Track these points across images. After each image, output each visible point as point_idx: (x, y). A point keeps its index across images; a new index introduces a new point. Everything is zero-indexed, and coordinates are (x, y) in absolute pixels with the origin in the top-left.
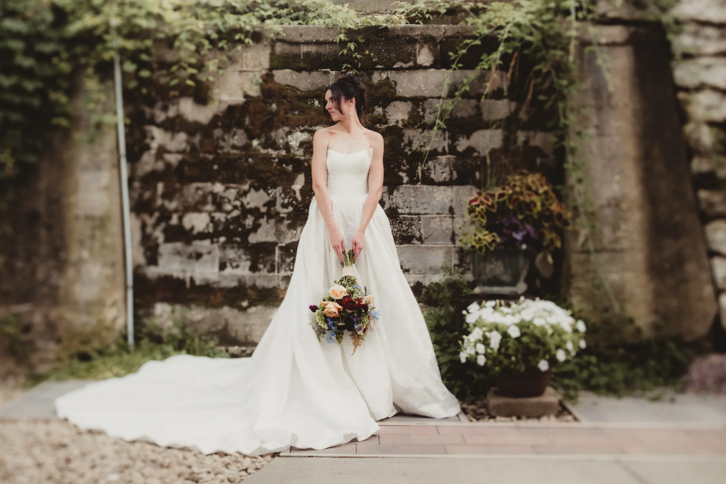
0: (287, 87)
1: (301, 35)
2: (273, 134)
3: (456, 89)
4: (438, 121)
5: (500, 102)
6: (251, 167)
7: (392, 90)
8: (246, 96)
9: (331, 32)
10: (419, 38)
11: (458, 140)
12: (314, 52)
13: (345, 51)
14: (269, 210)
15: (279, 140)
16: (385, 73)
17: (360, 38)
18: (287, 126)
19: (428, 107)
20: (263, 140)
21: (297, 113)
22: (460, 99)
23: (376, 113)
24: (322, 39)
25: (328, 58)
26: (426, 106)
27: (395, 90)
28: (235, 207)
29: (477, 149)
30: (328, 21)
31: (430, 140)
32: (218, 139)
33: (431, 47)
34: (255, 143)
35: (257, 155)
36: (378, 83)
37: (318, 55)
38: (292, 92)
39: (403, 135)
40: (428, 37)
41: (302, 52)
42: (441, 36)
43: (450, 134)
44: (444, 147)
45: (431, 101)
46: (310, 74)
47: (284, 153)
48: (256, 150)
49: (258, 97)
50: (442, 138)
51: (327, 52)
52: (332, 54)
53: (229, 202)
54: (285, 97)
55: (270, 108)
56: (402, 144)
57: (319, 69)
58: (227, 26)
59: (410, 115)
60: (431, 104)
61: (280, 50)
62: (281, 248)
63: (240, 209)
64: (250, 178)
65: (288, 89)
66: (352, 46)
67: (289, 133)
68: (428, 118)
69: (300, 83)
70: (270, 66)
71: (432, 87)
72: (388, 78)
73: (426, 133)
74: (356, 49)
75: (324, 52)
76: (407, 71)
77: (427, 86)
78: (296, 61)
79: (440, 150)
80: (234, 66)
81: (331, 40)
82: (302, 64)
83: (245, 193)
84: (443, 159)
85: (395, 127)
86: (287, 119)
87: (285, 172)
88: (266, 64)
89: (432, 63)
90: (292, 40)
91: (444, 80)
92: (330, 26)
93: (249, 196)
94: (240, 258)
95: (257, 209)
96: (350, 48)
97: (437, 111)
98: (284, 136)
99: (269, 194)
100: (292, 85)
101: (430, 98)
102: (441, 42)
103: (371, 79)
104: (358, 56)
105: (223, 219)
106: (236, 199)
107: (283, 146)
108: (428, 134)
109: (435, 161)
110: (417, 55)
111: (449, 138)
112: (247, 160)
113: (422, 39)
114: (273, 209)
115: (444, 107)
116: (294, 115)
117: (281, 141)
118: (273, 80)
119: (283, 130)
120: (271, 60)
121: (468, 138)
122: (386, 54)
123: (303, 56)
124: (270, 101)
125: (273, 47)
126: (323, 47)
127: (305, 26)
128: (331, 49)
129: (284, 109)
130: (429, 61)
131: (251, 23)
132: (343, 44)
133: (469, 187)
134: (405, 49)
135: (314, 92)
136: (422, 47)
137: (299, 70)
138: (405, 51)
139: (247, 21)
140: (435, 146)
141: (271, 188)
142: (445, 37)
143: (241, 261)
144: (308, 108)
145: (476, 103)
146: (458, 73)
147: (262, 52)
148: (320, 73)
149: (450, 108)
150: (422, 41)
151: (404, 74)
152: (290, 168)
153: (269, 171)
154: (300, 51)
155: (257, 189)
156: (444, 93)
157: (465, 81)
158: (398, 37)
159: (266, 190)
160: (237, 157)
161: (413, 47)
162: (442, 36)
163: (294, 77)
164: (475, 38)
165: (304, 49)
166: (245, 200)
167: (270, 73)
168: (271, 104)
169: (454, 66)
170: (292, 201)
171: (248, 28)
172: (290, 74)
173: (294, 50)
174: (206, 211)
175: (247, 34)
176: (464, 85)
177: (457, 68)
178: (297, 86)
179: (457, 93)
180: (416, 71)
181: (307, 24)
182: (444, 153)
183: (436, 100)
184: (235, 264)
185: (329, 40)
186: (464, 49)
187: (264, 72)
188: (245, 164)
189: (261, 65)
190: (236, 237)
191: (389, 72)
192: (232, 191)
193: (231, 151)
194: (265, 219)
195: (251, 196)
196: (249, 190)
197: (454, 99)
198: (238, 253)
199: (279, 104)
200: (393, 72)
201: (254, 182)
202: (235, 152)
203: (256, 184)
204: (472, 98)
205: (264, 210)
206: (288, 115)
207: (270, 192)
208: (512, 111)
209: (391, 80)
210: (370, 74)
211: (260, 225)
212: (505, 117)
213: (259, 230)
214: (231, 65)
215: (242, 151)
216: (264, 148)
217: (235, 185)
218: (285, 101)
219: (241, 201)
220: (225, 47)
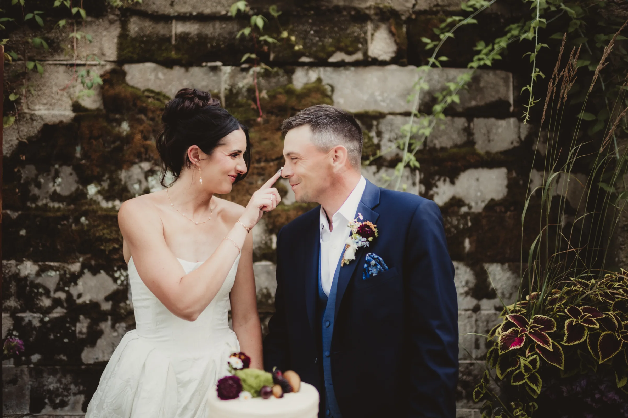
0: (146, 94)
1: (172, 4)
2: (123, 175)
3: (434, 101)
4: (405, 154)
5: (503, 123)
6: (83, 232)
7: (328, 100)
8: (76, 107)
10: (372, 12)
11: (437, 187)
12: (196, 32)
13: (247, 31)
14: (115, 307)
15: (132, 185)
16: (314, 71)
17: (273, 9)
18: (147, 160)
19: (387, 130)
20: (105, 185)
22: (442, 116)
24: (207, 11)
25: (218, 45)
26: (383, 127)
27: (333, 101)
28: (57, 303)
29: (467, 202)
32: (28, 183)
33: (393, 29)
34: (92, 190)
35: (95, 212)
36: (304, 88)
37: (202, 39)
38: (156, 102)
40: (388, 10)
41: (173, 33)
42: (408, 11)
43: (422, 176)
45: (392, 120)
46: (187, 70)
48: (93, 202)
49: (98, 110)
50: (410, 182)
51: (217, 34)
52: (225, 38)
53: (47, 293)
54: (144, 111)
55: (117, 129)
57: (203, 62)
60: (392, 125)
61: (136, 29)
63: (65, 305)
64: (83, 253)
65: (148, 97)
66: (259, 21)
67: (150, 174)
68: (387, 149)
69: (170, 87)
70: (119, 56)
71: (393, 96)
72: (319, 80)
73: (383, 173)
74: (267, 29)
75: (211, 34)
76: (352, 69)
77: (385, 95)
78: (164, 48)
80: (57, 57)
81: (223, 13)
82: (173, 54)
83: (75, 278)
86: (147, 148)
88: (112, 53)
89: (393, 55)
90: (157, 12)
93: (80, 282)
94: (67, 389)
95: (94, 305)
96: (256, 25)
98: (142, 177)
99: (115, 280)
100: (157, 90)
101: (390, 114)
102: (409, 19)
103: (290, 81)
104: (270, 40)
105: (36, 323)
106: (58, 288)
108: (387, 175)
110: (369, 42)
111: (421, 182)
112: (77, 221)
113: (376, 14)
114: (122, 305)
115: (415, 130)
117: (137, 186)
118: (124, 81)
119: (140, 167)
120: (121, 47)
121: (452, 183)
122: (317, 39)
123: (176, 40)
124: (117, 116)
125: (124, 24)
126: (211, 25)
128: (224, 28)
129: (142, 132)
130: (389, 53)
132: (243, 18)
134: (349, 31)
136: (376, 28)
137: (168, 64)
138: (349, 34)
141: (119, 269)
142: (414, 12)
143: (69, 395)
145: (466, 125)
146: (437, 74)
147: (105, 33)
148: (204, 69)
149: (425, 132)
150: (376, 18)
151: (348, 72)
154: (171, 31)
155: (95, 272)
156: (414, 106)
157: (452, 86)
159: (110, 273)
160: (59, 214)
161: (361, 28)
162: (411, 11)
163: (160, 75)
164: (465, 14)
165: (178, 28)
166: (74, 291)
167: (118, 68)
168: (119, 124)
169: (432, 60)
172: (155, 70)
173: (161, 29)
174: (7, 310)
176: (450, 93)
177: (437, 64)
178: (163, 90)
179: (437, 107)
180: (367, 69)
183: (399, 117)
184: (58, 401)
185: (219, 13)
186: (448, 31)
187: (109, 67)
188: (73, 227)
189: (103, 54)
190: (59, 354)
191: (321, 69)
192: (52, 273)
193: (51, 205)
194: (109, 323)
195: (85, 283)
196: (81, 274)
197: (431, 117)
198: (64, 381)
199: (134, 122)
200: (329, 69)
201: (91, 259)
202: (56, 205)
203: (93, 262)
204: (459, 115)
205: (106, 306)
206: (148, 142)
207: (117, 275)
208: (523, 137)
209: (325, 82)
210: (290, 73)
211: (100, 333)
212: (511, 147)
213: (99, 342)
214: (52, 55)
215: (69, 204)
216: (108, 199)
217: (56, 264)
218: (143, 117)
219: (68, 293)
220: (38, 19)
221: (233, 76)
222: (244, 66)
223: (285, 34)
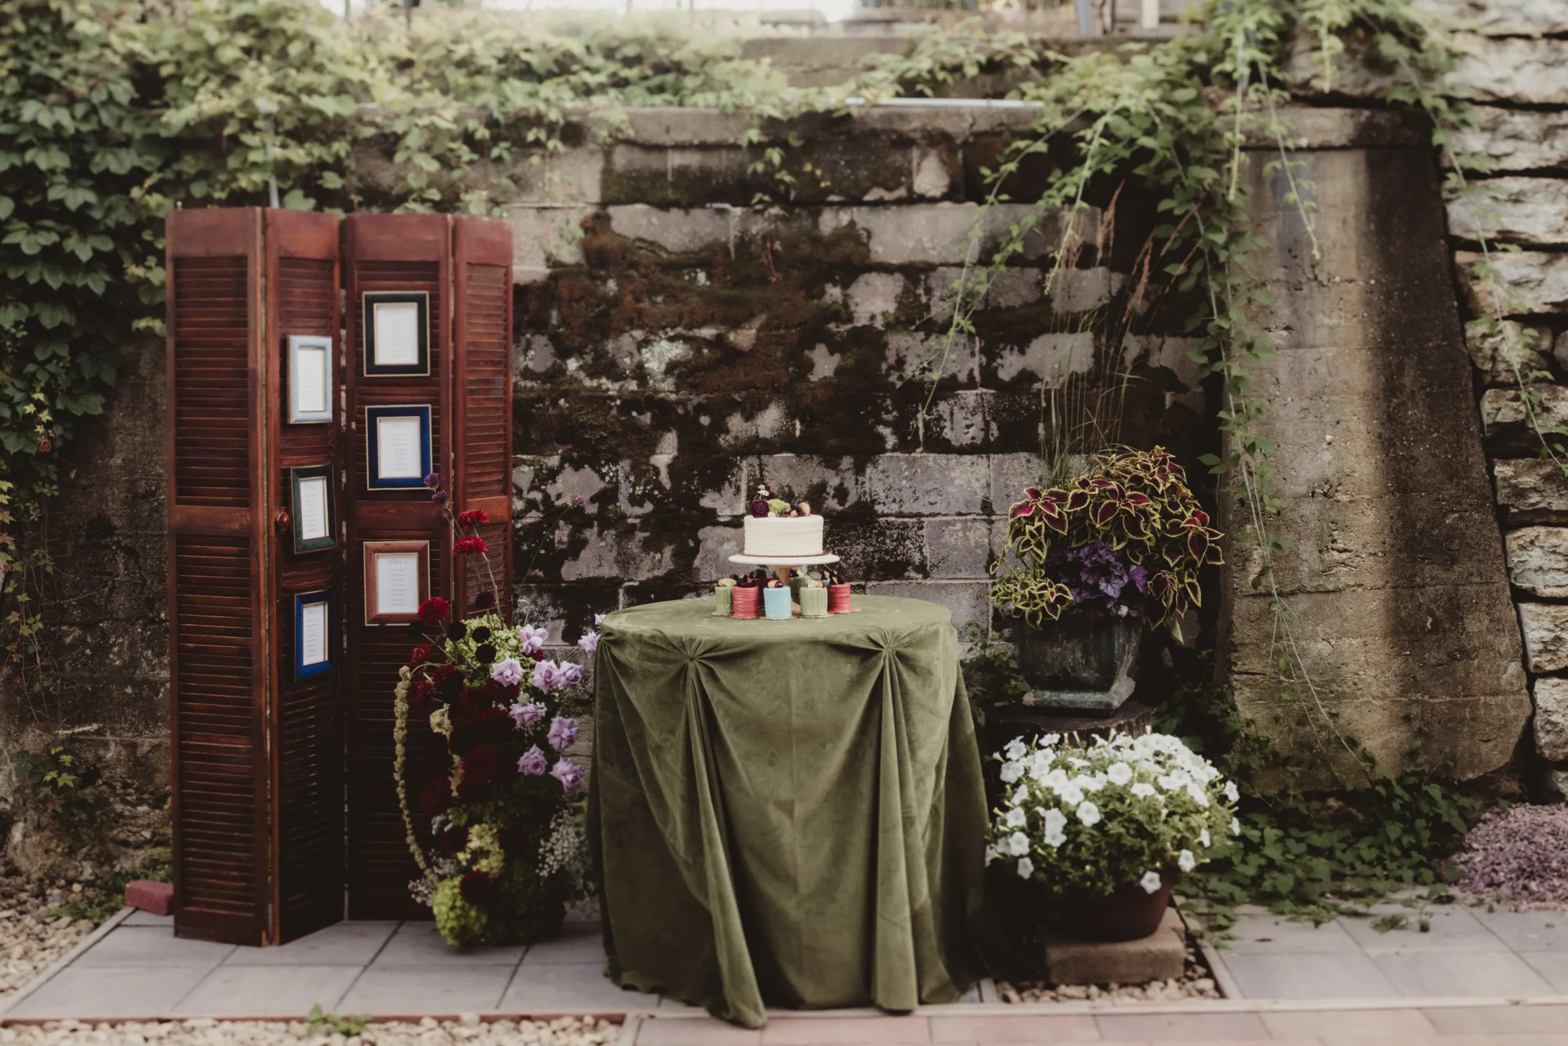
0: (638, 244)
1: (668, 130)
2: (610, 346)
3: (997, 247)
4: (957, 318)
5: (1088, 273)
6: (563, 417)
7: (862, 249)
8: (552, 262)
9: (732, 124)
10: (918, 135)
11: (1001, 357)
12: (696, 165)
13: (760, 167)
14: (603, 511)
15: (622, 358)
16: (845, 212)
17: (794, 138)
18: (640, 327)
19: (938, 286)
20: (589, 358)
21: (660, 299)
22: (1003, 268)
23: (827, 299)
24: (711, 139)
25: (725, 181)
26: (933, 282)
27: (869, 251)
28: (531, 505)
29: (1041, 376)
30: (726, 97)
31: (941, 356)
33: (944, 156)
34: (572, 364)
35: (576, 392)
36: (832, 235)
37: (705, 174)
38: (650, 253)
39: (885, 345)
40: (938, 133)
41: (670, 167)
42: (964, 133)
43: (983, 344)
44: (972, 371)
45: (944, 272)
46: (687, 213)
47: (633, 386)
48: (574, 380)
49: (578, 265)
50: (968, 351)
51: (723, 167)
52: (734, 172)
53: (520, 493)
54: (634, 265)
55: (602, 289)
56: (884, 366)
57: (707, 203)
58: (510, 108)
59: (900, 303)
60: (944, 279)
61: (624, 162)
62: (629, 591)
63: (541, 507)
64: (562, 442)
65: (640, 248)
66: (775, 155)
67: (644, 344)
68: (938, 310)
69: (665, 234)
70: (603, 196)
71: (946, 242)
72: (852, 223)
73: (932, 342)
74: (786, 164)
75: (717, 166)
76: (894, 208)
77: (936, 241)
78: (658, 185)
79: (963, 377)
80: (525, 198)
81: (732, 141)
82: (670, 194)
83: (553, 474)
84: (970, 397)
85: (869, 329)
86: (640, 313)
87: (635, 428)
88: (594, 193)
89: (945, 190)
90: (649, 141)
91: (971, 228)
92: (730, 110)
93: (560, 479)
94: (543, 612)
95: (578, 509)
96: (771, 160)
97: (956, 294)
98: (633, 349)
99: (602, 476)
100: (650, 238)
101: (942, 265)
102: (965, 144)
103: (816, 225)
104: (788, 178)
106: (533, 487)
107: (633, 371)
108: (938, 343)
109: (952, 402)
110: (915, 173)
111: (982, 351)
112: (555, 403)
113: (923, 138)
114: (611, 507)
115: (970, 285)
116: (655, 303)
117: (627, 360)
118: (609, 229)
119: (631, 336)
120: (605, 185)
121: (1022, 352)
122: (849, 171)
123: (673, 176)
124: (602, 273)
125: (608, 154)
126: (716, 156)
127: (675, 109)
128: (732, 160)
129: (633, 292)
130: (940, 187)
131: (561, 103)
132: (757, 149)
133: (1023, 456)
134: (889, 160)
135: (696, 253)
136: (924, 155)
137: (664, 205)
138: (889, 164)
139: (553, 97)
140: (952, 369)
141: (607, 463)
142: (973, 134)
143: (546, 619)
144: (684, 289)
145: (1039, 277)
146: (1001, 212)
147: (584, 167)
148: (708, 212)
149: (983, 289)
150: (924, 142)
151: (888, 213)
152: (647, 418)
153: (603, 427)
154: (667, 164)
155: (577, 466)
156: (971, 254)
157: (1015, 231)
158: (874, 133)
159: (596, 468)
160: (532, 395)
161: (905, 156)
162: (968, 133)
163: (654, 220)
164: (1035, 136)
165: (675, 160)
166: (552, 490)
167: (601, 212)
168: (605, 282)
169: (991, 198)
170: (652, 490)
171: (554, 115)
172: (646, 213)
173: (653, 161)
175: (551, 128)
176: (1012, 240)
177: (996, 202)
178: (660, 240)
179: (997, 258)
180: (913, 208)
181: (681, 104)
182: (971, 384)
183: (954, 269)
185: (727, 141)
186: (1012, 160)
187: (590, 211)
188: (551, 411)
189: (583, 194)
190: (533, 569)
191: (855, 209)
192: (526, 469)
193: (522, 383)
194: (595, 529)
195: (565, 481)
196: (561, 468)
197: (992, 269)
198: (540, 602)
199: (623, 279)
200: (864, 209)
201: (572, 450)
202: (529, 384)
203: (575, 455)
204: (1031, 264)
205: (592, 509)
206: (642, 305)
207: (604, 470)
208: (1114, 292)
209: (859, 226)
210: (816, 215)
211: (584, 543)
212: (1099, 305)
213: (583, 553)
214: (519, 195)
215: (544, 383)
216: (592, 375)
217: (530, 457)
218: (634, 273)
219: (544, 492)
220: (506, 156)
221: (744, 219)
222: (758, 207)
223: (808, 167)
